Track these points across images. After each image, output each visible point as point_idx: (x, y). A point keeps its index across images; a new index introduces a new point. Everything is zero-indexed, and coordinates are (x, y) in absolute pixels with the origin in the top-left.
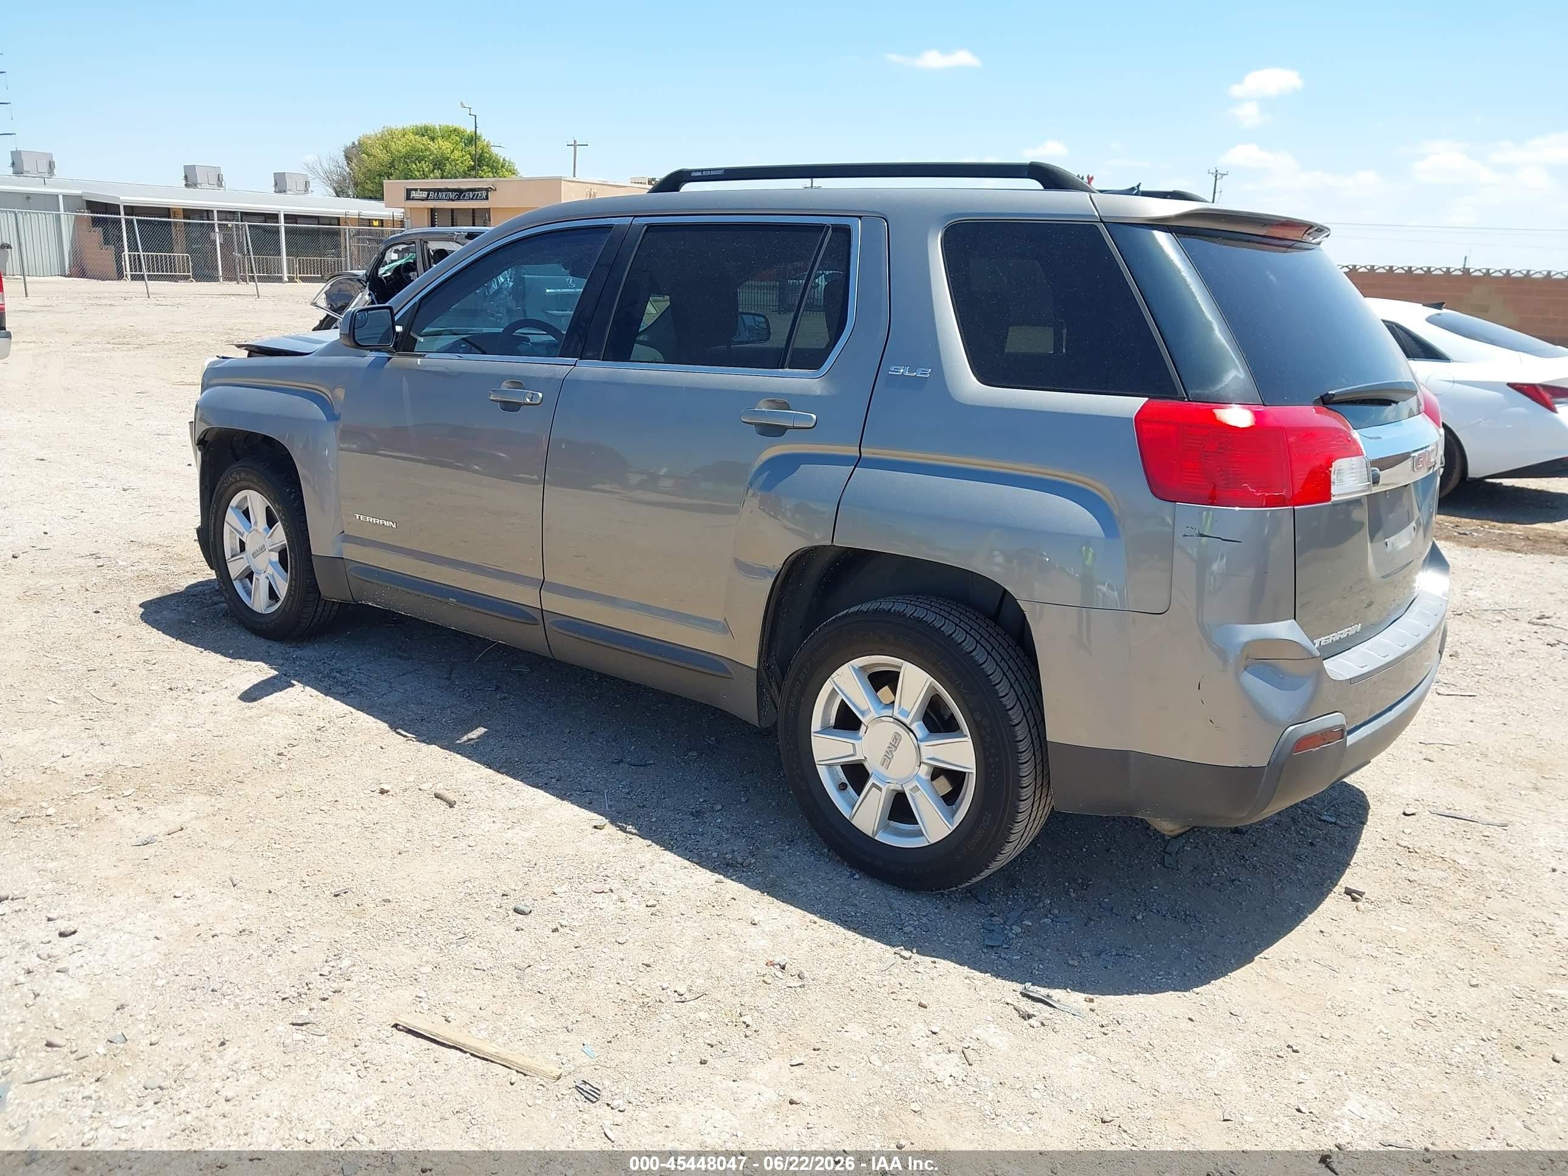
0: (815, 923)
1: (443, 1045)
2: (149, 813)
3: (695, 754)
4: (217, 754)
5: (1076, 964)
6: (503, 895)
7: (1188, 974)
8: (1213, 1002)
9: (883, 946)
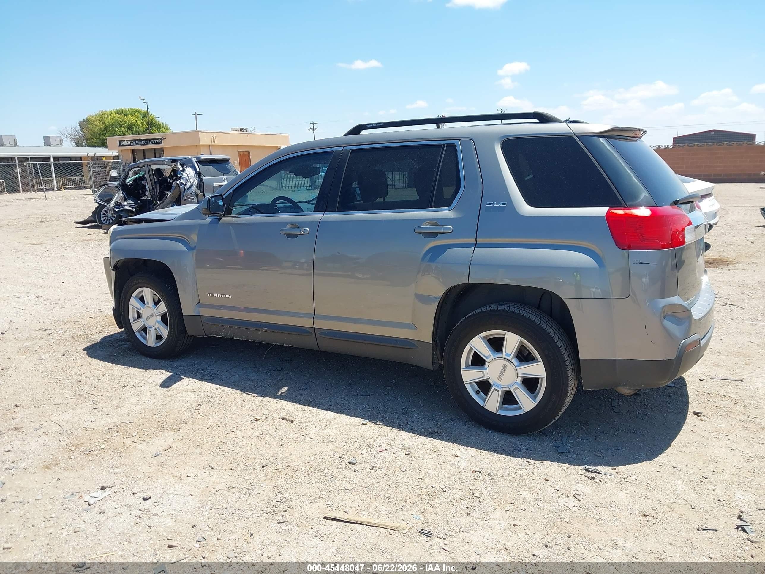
0: (483, 453)
1: (351, 523)
2: (150, 442)
3: (390, 388)
4: (166, 413)
5: (601, 455)
6: (340, 457)
7: (648, 454)
8: (664, 463)
9: (517, 459)
